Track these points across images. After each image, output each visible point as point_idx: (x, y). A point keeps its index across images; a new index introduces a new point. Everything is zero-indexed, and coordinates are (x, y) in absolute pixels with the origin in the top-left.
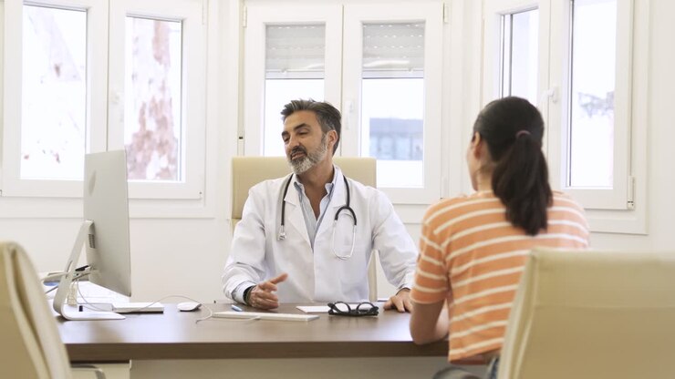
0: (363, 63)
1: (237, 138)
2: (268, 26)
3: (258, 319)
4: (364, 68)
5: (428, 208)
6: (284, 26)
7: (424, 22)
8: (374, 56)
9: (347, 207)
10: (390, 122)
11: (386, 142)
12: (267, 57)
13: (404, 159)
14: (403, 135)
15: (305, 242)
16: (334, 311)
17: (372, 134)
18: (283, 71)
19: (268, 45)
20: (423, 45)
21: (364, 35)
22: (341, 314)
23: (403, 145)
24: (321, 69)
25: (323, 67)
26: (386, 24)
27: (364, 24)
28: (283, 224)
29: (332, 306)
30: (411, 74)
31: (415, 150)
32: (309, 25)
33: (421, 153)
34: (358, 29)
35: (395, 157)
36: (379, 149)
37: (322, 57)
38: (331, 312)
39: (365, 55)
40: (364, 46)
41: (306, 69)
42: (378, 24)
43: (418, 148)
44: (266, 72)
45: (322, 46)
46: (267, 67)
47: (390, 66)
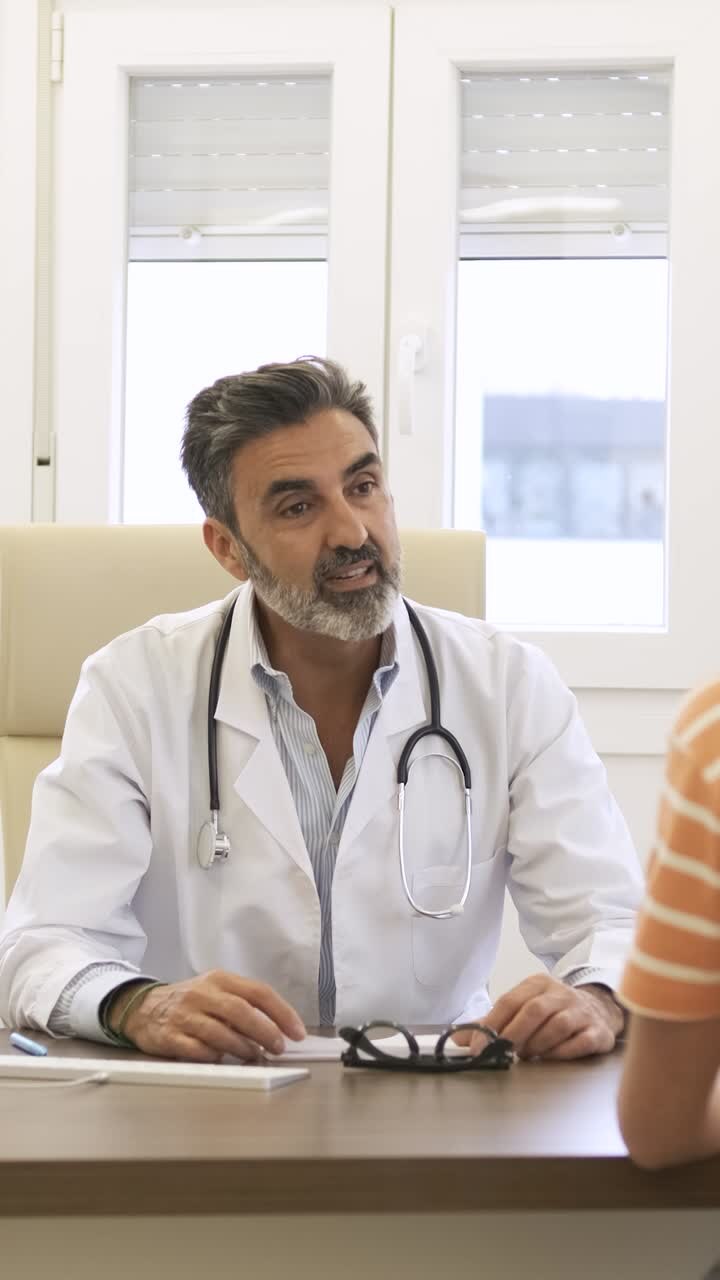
0: (462, 204)
1: (28, 461)
2: (135, 81)
3: (102, 1083)
4: (463, 222)
5: (683, 703)
6: (190, 79)
7: (667, 67)
8: (497, 182)
9: (433, 728)
10: (552, 407)
11: (539, 478)
12: (133, 185)
13: (601, 535)
14: (598, 453)
15: (295, 868)
16: (363, 1055)
17: (491, 450)
18: (187, 234)
19: (135, 147)
20: (664, 144)
21: (465, 110)
22: (387, 1065)
23: (598, 485)
24: (318, 228)
25: (324, 221)
26: (539, 73)
27: (463, 74)
28: (215, 804)
29: (356, 1038)
30: (622, 243)
31: (637, 503)
32: (275, 77)
33: (658, 513)
34: (444, 90)
35: (568, 528)
36: (515, 502)
37: (320, 185)
38: (350, 1059)
39: (467, 179)
40: (464, 148)
41: (263, 225)
42: (510, 74)
43: (648, 497)
44: (129, 236)
45: (320, 149)
46: (133, 219)
47: (557, 217)
